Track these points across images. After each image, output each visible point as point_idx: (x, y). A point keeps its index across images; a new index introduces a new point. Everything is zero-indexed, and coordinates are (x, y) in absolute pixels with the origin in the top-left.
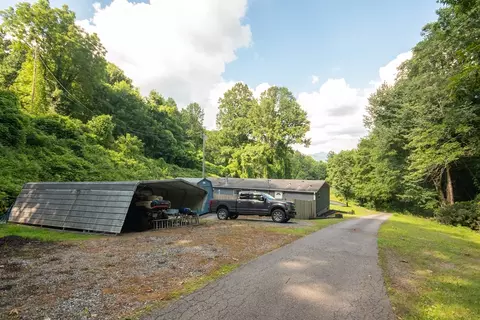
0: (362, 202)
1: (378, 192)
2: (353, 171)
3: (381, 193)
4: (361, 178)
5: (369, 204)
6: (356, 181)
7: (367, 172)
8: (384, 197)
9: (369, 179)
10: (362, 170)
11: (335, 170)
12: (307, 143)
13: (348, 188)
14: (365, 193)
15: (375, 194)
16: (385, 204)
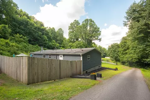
0: (123, 63)
1: (131, 59)
2: (119, 50)
3: (132, 59)
4: (123, 53)
5: (126, 64)
6: (120, 54)
7: (125, 50)
8: (134, 61)
9: (126, 53)
10: (123, 49)
11: (111, 50)
12: (100, 40)
13: (117, 57)
14: (125, 60)
15: (130, 59)
16: (134, 64)
